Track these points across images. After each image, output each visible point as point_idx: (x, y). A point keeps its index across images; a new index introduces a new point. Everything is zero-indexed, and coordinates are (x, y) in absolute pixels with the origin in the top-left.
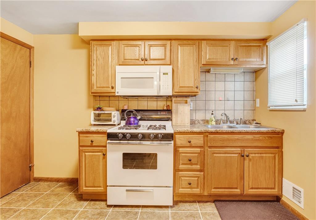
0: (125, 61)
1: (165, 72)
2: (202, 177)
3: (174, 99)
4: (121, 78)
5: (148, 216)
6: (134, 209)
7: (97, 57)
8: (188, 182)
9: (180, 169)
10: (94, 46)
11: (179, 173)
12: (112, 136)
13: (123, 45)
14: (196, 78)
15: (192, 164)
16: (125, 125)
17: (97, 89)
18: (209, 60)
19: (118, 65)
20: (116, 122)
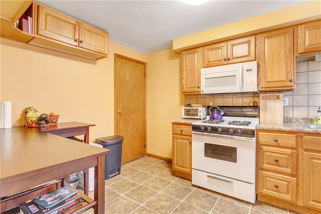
0: (209, 63)
1: (249, 68)
2: (295, 183)
3: (261, 95)
4: (206, 79)
5: (226, 204)
6: (214, 194)
7: (186, 64)
8: (275, 184)
9: (264, 168)
10: (184, 55)
11: (262, 171)
12: (196, 128)
13: (207, 49)
14: (289, 70)
15: (280, 166)
16: (209, 119)
17: (187, 89)
18: (309, 47)
19: (203, 68)
20: (202, 117)
